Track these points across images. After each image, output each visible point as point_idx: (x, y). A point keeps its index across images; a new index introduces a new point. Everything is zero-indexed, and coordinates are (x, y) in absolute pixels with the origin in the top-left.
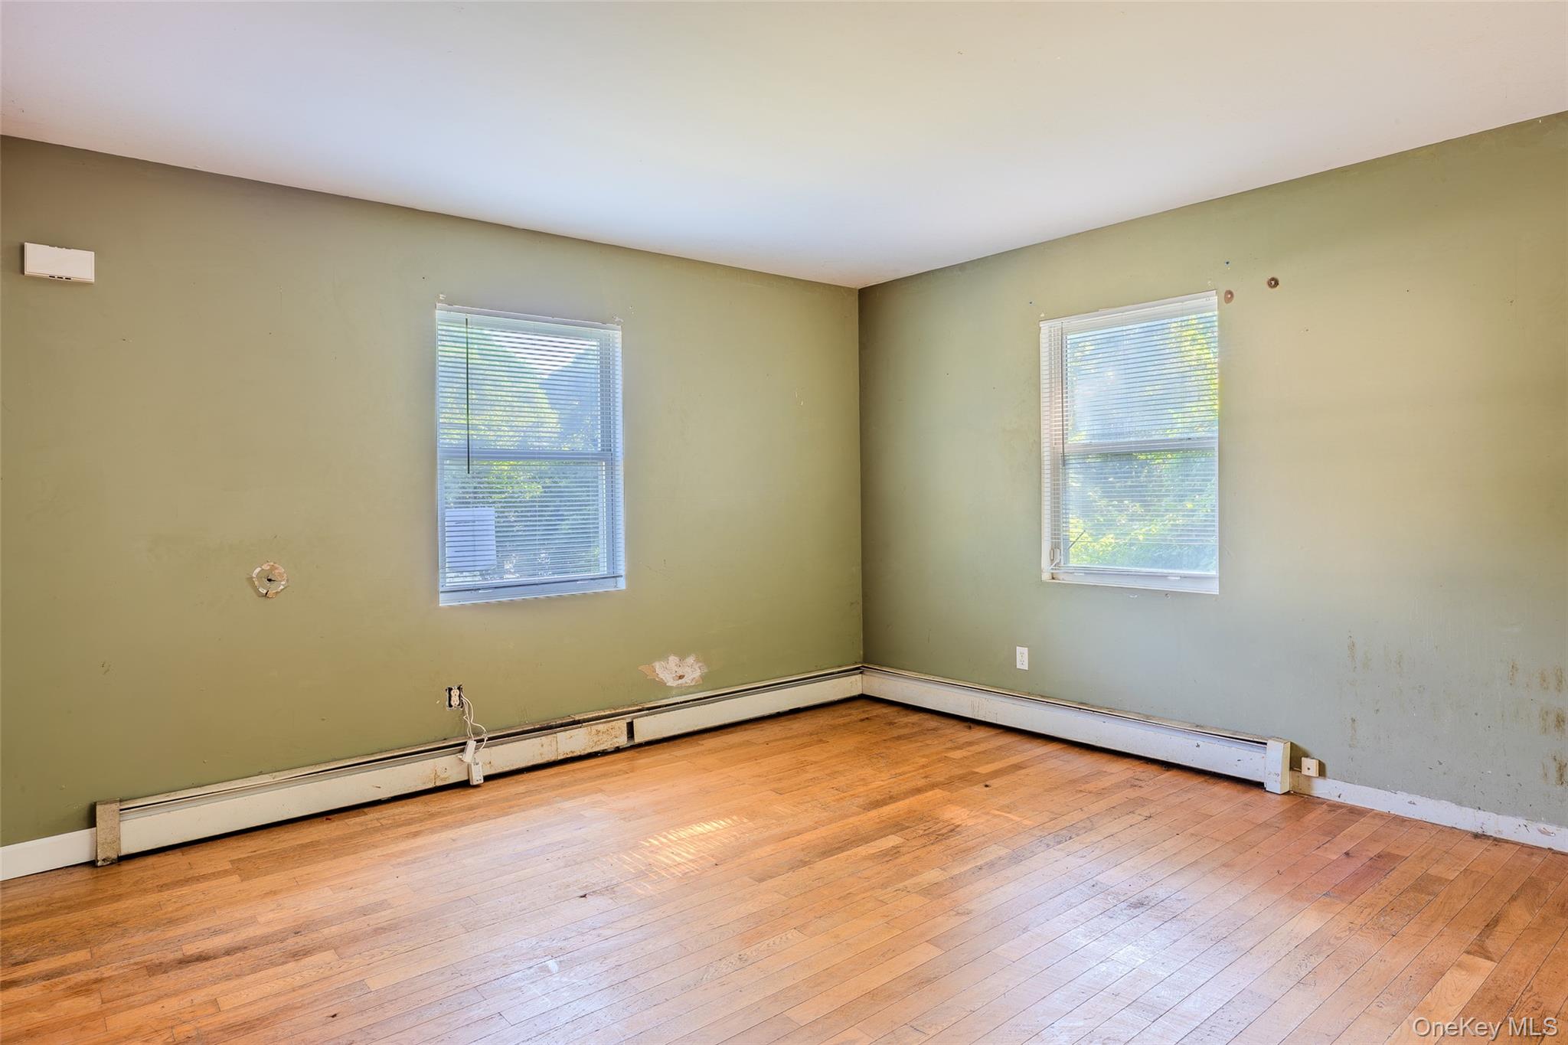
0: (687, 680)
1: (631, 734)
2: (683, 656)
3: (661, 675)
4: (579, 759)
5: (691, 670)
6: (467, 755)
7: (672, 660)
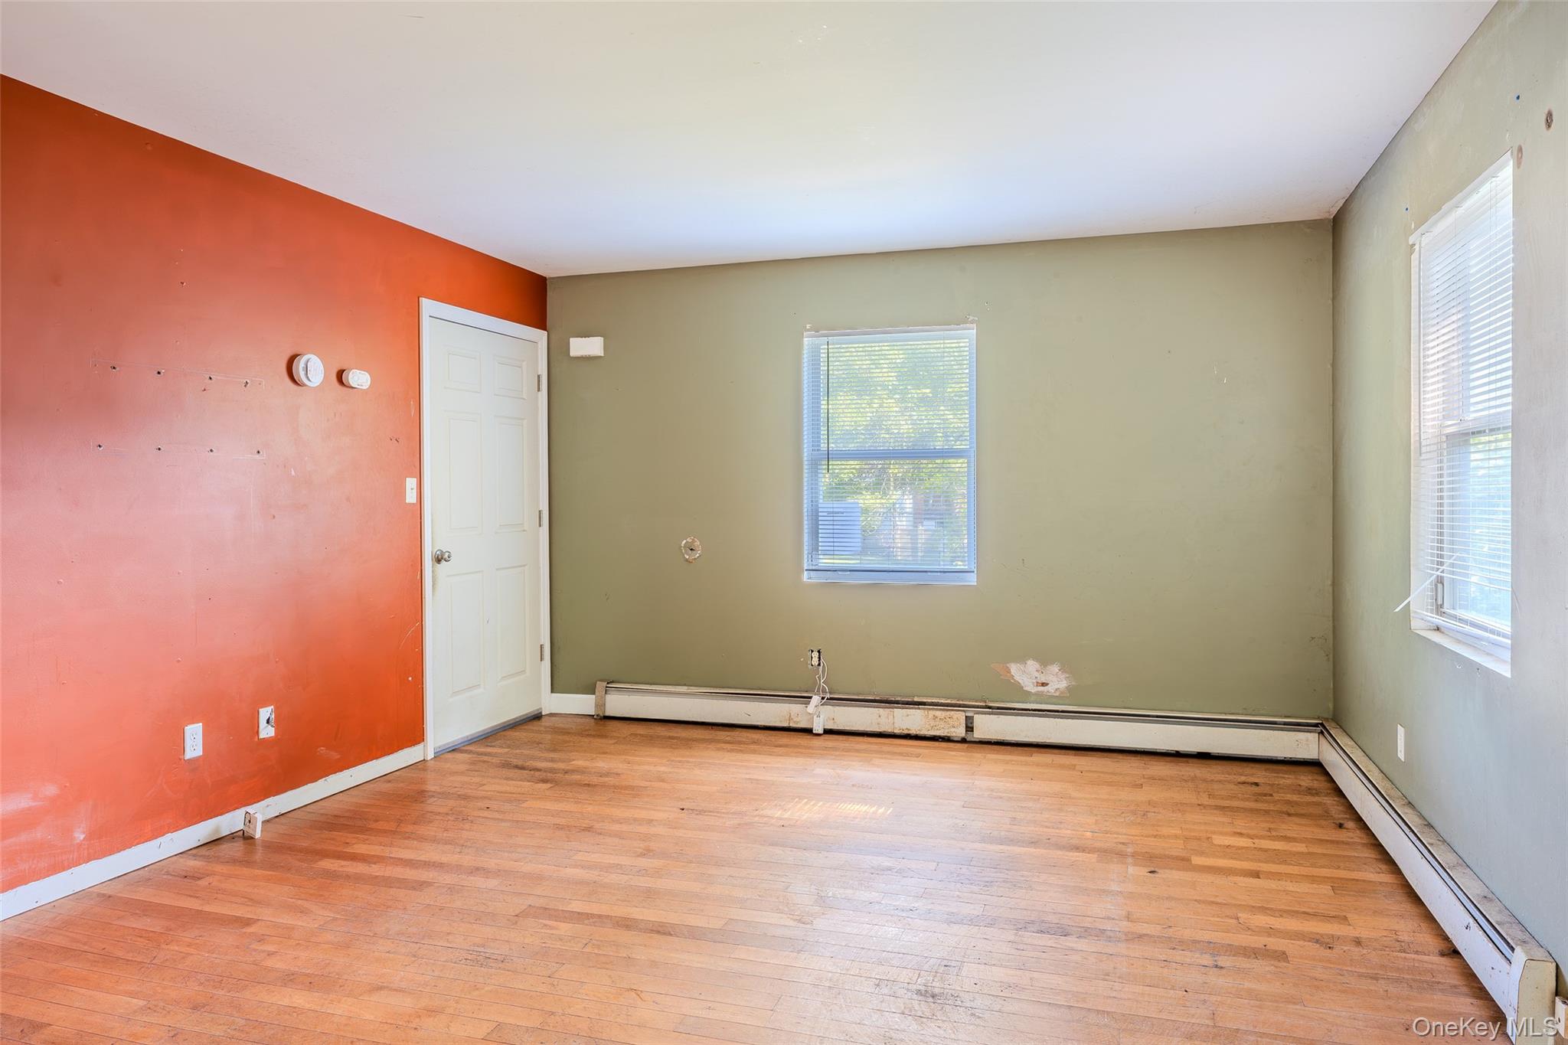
0: (1050, 689)
1: (970, 729)
2: (1044, 662)
3: (1017, 678)
4: (917, 738)
5: (1055, 679)
6: (811, 708)
7: (1032, 665)
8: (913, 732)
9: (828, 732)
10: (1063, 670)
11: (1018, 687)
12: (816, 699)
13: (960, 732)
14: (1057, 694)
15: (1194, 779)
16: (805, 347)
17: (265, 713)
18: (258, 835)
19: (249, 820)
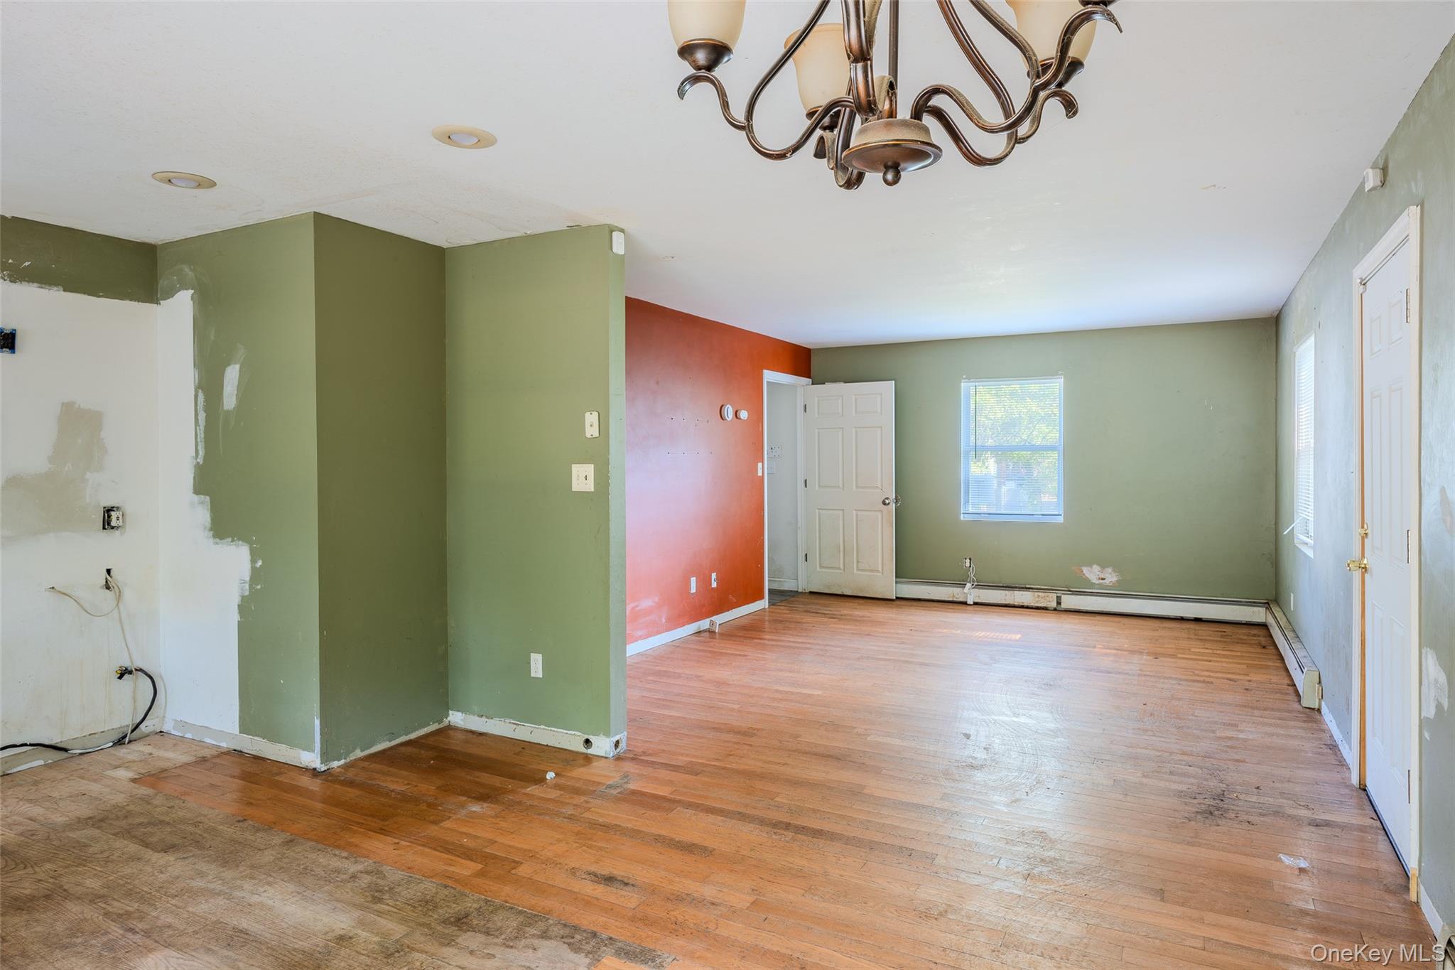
0: (1107, 582)
1: (1059, 603)
2: (1103, 567)
3: (1087, 575)
4: (1028, 607)
5: (1110, 576)
6: (966, 590)
7: (1096, 568)
8: (1026, 604)
9: (975, 604)
10: (1114, 571)
11: (1088, 580)
12: (969, 585)
13: (1054, 604)
14: (1111, 584)
15: (1188, 629)
16: (962, 388)
17: (714, 576)
18: (717, 631)
19: (712, 623)
